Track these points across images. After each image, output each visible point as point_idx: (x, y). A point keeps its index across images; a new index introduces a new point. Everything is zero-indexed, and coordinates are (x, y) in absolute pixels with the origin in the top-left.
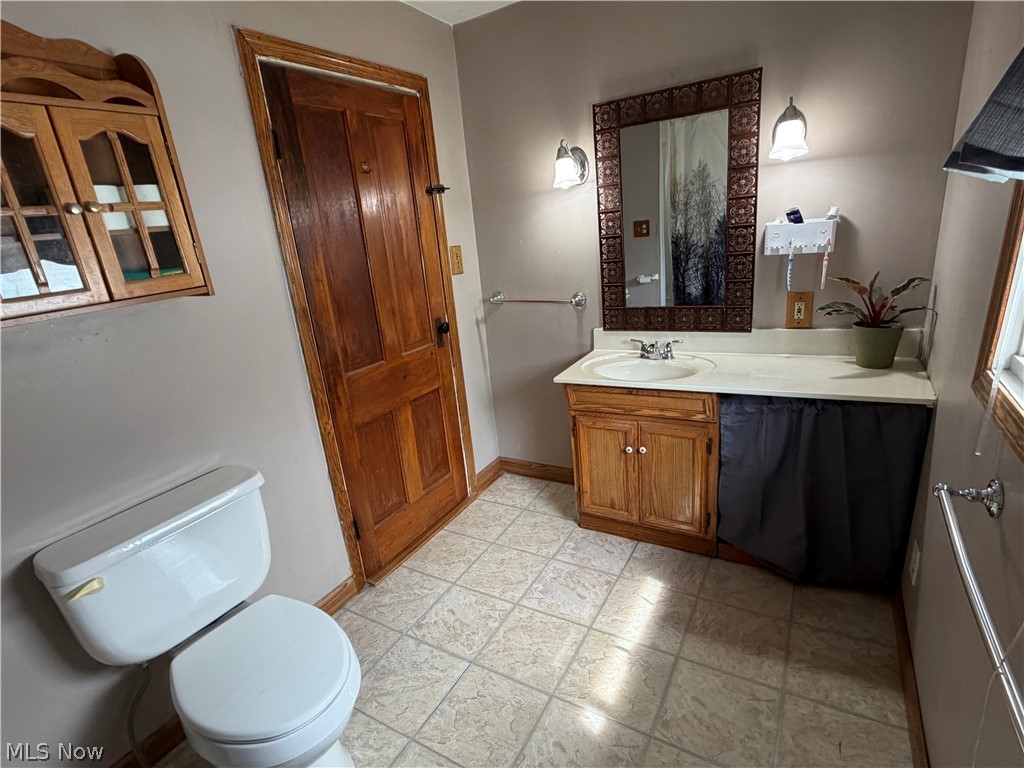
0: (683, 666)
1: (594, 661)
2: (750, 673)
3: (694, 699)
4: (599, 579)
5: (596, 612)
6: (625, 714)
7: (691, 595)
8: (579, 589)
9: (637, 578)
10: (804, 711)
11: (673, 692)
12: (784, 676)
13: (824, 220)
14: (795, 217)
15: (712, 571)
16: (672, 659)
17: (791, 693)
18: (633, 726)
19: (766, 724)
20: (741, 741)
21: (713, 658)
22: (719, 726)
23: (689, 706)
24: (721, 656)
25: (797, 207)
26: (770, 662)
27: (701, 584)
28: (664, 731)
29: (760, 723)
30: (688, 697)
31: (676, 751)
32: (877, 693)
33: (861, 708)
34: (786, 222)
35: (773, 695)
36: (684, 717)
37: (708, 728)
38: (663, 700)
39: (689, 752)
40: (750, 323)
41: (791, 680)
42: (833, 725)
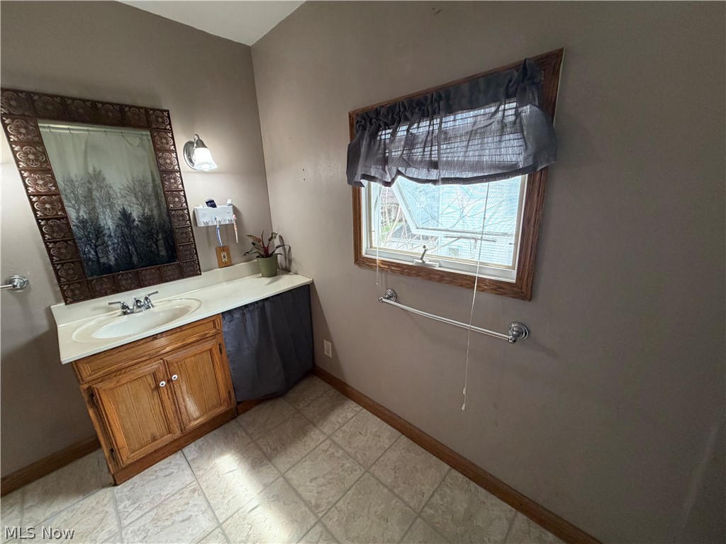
0: (290, 475)
1: (248, 535)
2: (313, 445)
3: (311, 481)
4: (184, 496)
5: (210, 513)
6: (299, 530)
7: (249, 443)
8: (179, 518)
9: (209, 468)
10: (341, 435)
11: (300, 490)
12: (322, 432)
13: (226, 206)
14: (211, 204)
15: (243, 424)
16: (282, 479)
17: (331, 435)
18: (309, 528)
19: (339, 455)
20: (342, 471)
21: (295, 457)
22: (331, 477)
23: (313, 486)
24: (296, 452)
25: (212, 199)
26: (313, 433)
27: (247, 433)
28: (321, 509)
29: (338, 457)
30: (308, 483)
31: (334, 508)
32: (346, 407)
33: (350, 415)
34: (206, 207)
35: (328, 442)
36: (318, 493)
37: (329, 483)
38: (302, 499)
39: (337, 502)
40: (200, 269)
41: (325, 431)
42: (351, 429)
